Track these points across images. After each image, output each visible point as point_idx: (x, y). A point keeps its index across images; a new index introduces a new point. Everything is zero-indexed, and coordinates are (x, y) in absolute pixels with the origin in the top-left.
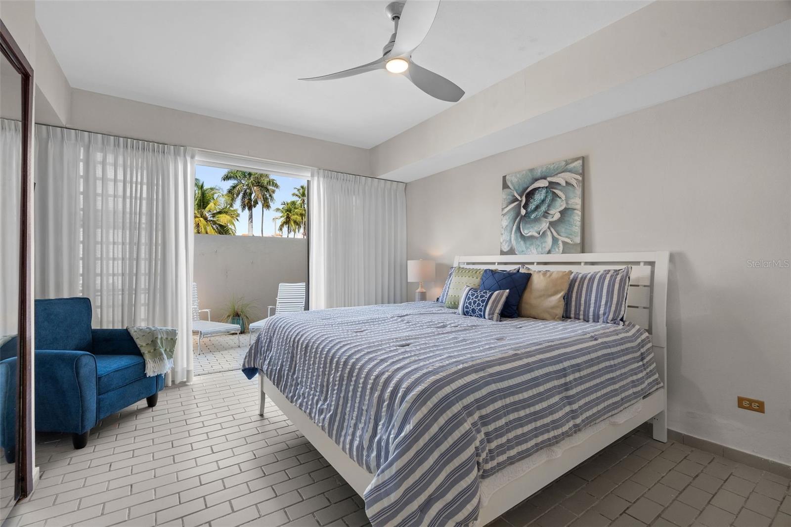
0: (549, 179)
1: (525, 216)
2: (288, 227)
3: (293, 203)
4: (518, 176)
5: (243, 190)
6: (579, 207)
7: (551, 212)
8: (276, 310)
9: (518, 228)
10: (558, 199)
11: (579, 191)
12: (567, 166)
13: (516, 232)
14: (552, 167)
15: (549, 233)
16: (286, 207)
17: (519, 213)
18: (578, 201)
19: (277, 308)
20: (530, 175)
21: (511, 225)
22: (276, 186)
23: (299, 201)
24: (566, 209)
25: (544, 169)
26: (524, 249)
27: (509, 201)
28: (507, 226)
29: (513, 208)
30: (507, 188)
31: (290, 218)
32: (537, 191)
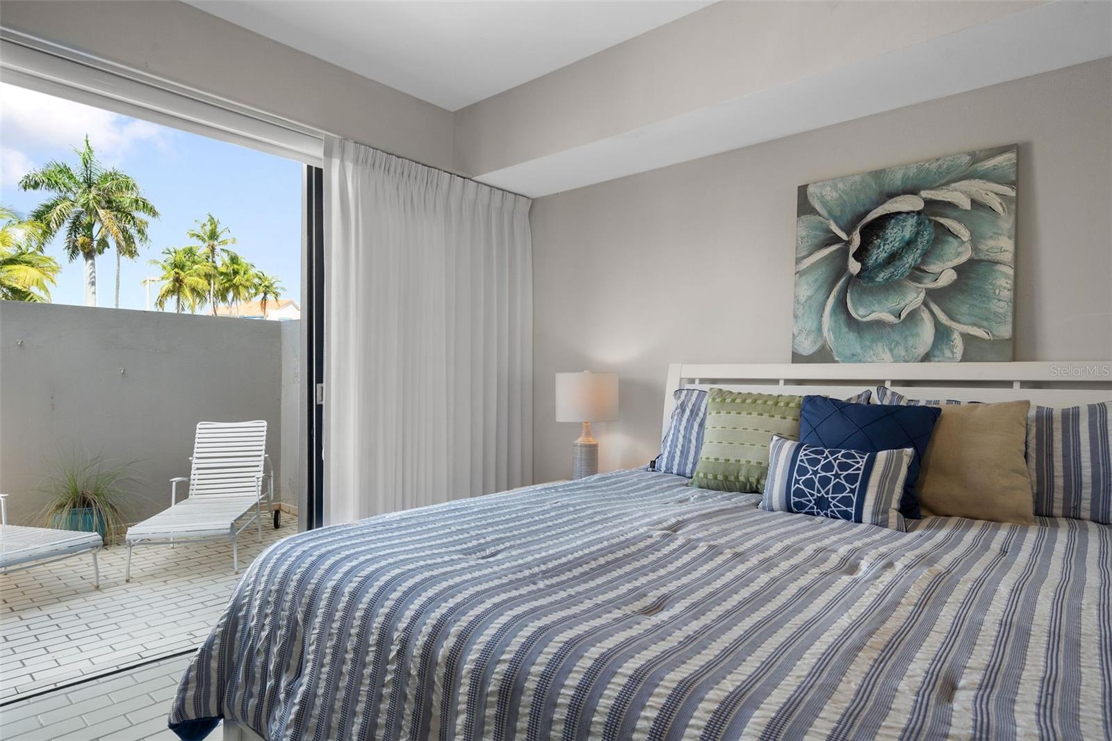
0: (924, 194)
1: (859, 275)
2: (178, 299)
3: (190, 252)
4: (840, 185)
5: (72, 216)
6: (1008, 257)
7: (933, 268)
8: (191, 487)
9: (842, 304)
10: (951, 239)
11: (1007, 224)
12: (975, 166)
13: (834, 311)
14: (934, 166)
15: (926, 315)
16: (171, 258)
17: (842, 269)
18: (1007, 244)
19: (192, 482)
20: (874, 186)
21: (820, 296)
22: (153, 212)
23: (202, 249)
24: (971, 262)
25: (913, 171)
26: (858, 350)
27: (816, 241)
28: (810, 298)
29: (825, 258)
30: (810, 213)
31: (181, 281)
32: (893, 221)
